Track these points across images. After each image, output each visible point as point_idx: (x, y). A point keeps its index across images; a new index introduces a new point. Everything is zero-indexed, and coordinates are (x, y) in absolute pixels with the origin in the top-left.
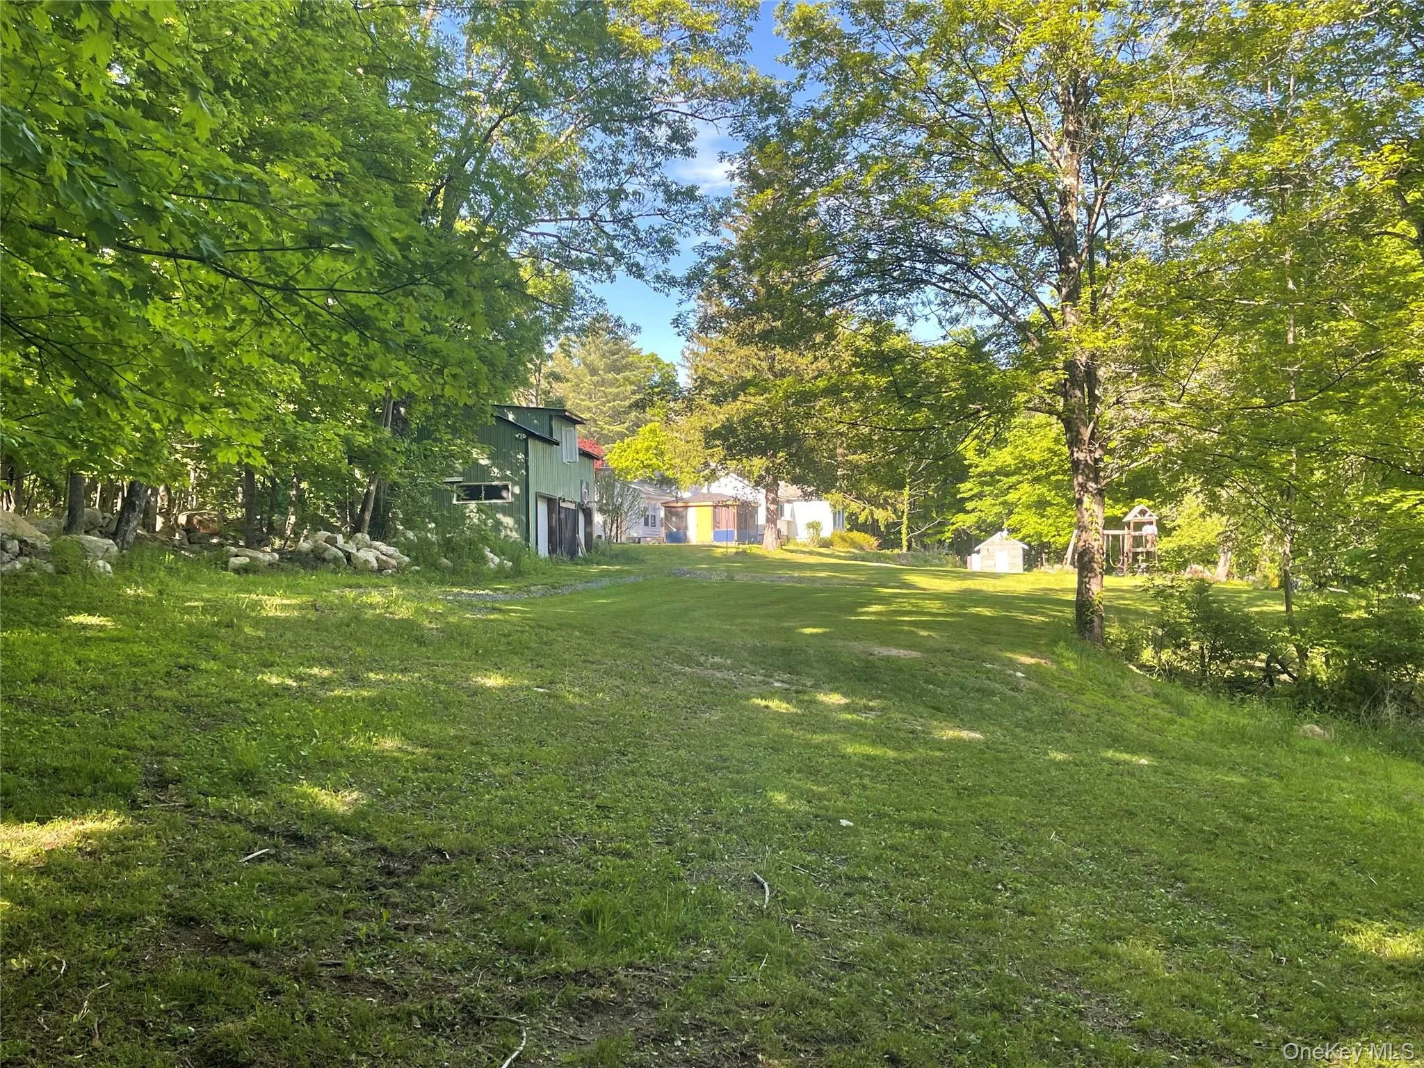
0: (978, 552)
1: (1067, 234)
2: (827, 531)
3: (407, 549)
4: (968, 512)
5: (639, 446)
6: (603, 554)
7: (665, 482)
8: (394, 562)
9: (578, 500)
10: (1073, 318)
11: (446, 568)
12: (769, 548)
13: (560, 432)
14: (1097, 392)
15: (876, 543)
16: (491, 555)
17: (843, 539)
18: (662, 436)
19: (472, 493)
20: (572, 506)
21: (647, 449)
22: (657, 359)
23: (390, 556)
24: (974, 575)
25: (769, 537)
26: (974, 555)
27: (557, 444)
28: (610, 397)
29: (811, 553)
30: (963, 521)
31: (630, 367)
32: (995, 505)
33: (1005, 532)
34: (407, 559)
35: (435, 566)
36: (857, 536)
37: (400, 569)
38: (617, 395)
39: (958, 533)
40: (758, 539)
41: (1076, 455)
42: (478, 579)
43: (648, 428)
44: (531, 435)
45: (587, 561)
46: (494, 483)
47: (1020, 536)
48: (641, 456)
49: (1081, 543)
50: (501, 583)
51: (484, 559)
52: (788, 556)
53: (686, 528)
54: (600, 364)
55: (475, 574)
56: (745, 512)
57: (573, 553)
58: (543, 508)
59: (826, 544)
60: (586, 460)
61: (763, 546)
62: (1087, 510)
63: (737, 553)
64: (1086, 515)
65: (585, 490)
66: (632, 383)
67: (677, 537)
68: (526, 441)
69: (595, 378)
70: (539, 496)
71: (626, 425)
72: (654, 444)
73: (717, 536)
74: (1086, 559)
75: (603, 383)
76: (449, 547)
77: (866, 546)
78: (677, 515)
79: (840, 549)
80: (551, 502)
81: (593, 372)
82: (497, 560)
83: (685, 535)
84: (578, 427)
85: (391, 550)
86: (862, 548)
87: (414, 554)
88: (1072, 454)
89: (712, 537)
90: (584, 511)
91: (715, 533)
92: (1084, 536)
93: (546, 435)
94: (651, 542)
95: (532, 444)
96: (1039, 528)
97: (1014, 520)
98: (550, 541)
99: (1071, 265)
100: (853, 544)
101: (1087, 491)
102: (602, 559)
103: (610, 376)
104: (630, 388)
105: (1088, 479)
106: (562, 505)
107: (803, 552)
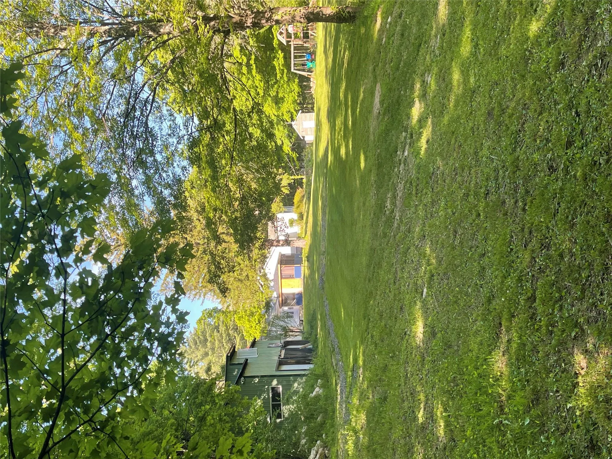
0: (304, 137)
1: (117, 32)
2: (294, 216)
3: (312, 442)
4: (283, 143)
5: (248, 326)
6: (311, 334)
7: (268, 306)
8: (321, 450)
9: (280, 348)
10: (167, 27)
11: (323, 417)
12: (305, 244)
13: (240, 359)
14: (212, 16)
15: (300, 189)
16: (314, 393)
17: (298, 207)
18: (241, 313)
19: (277, 407)
20: (283, 352)
21: (249, 321)
22: (199, 320)
23: (317, 452)
24: (318, 138)
25: (298, 244)
26: (306, 139)
27: (247, 360)
28: (221, 345)
29: (307, 223)
30: (287, 148)
31: (204, 333)
32: (278, 129)
33: (293, 123)
34: (318, 442)
35: (323, 424)
36: (296, 199)
37: (325, 446)
38: (219, 341)
39: (293, 150)
40: (299, 250)
41: (249, 25)
42: (330, 398)
43: (238, 322)
44: (241, 375)
45: (316, 341)
46: (271, 396)
47: (295, 113)
48: (254, 325)
49: (302, 20)
50: (332, 384)
51: (317, 397)
52: (309, 233)
53: (294, 294)
54: (202, 350)
55: (326, 400)
56: (284, 261)
57: (310, 351)
58: (284, 367)
59: (301, 216)
60: (256, 345)
61: (303, 247)
62: (282, 17)
63: (308, 261)
64: (285, 17)
65: (274, 345)
66: (213, 332)
67: (299, 298)
68: (245, 377)
69: (210, 353)
70: (278, 369)
71: (236, 335)
72: (247, 318)
73: (298, 275)
74: (312, 17)
75: (213, 349)
76: (310, 417)
77: (302, 194)
78: (286, 299)
79: (304, 208)
80: (281, 363)
81: (206, 354)
82: (317, 389)
83: (298, 294)
84: (236, 350)
85: (313, 452)
86: (303, 196)
87: (315, 437)
88: (248, 27)
89: (298, 279)
90: (285, 346)
91: (296, 277)
92: (298, 18)
93: (242, 366)
94: (302, 312)
95: (247, 374)
96: (290, 101)
97: (287, 117)
98: (304, 363)
99: (135, 29)
100: (301, 201)
101: (271, 16)
102: (313, 334)
103: (209, 344)
104: (216, 333)
105: (264, 17)
106: (282, 357)
107: (306, 227)
